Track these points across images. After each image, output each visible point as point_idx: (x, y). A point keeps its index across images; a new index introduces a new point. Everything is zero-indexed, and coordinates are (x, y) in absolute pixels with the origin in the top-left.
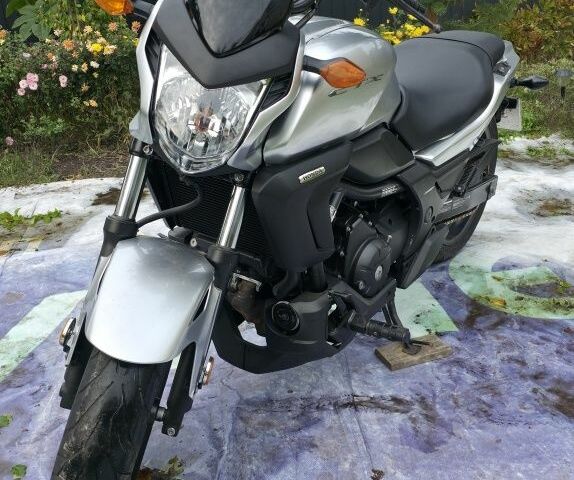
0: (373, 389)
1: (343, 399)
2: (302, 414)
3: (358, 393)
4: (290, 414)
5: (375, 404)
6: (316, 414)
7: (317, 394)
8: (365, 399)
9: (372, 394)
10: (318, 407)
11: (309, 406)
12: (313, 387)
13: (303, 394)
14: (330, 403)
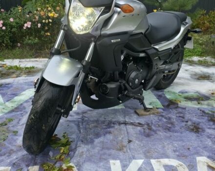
0: (132, 120)
1: (122, 122)
2: (108, 125)
3: (127, 121)
4: (104, 125)
5: (132, 124)
6: (112, 125)
7: (114, 120)
8: (129, 123)
11: (111, 123)
12: (113, 118)
13: (109, 120)
14: (118, 123)
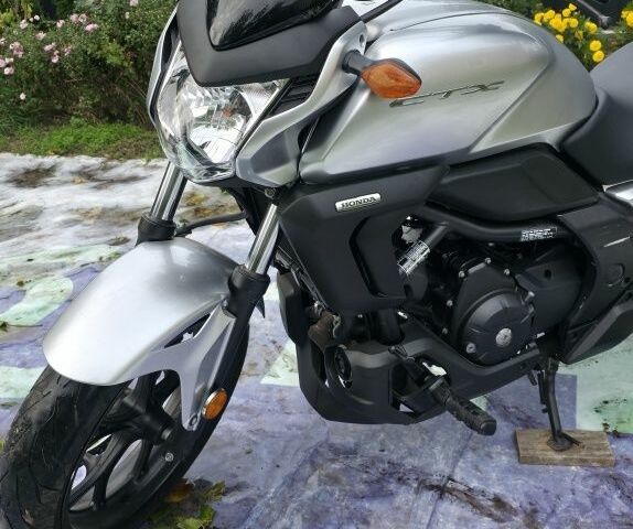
0: (480, 479)
1: (435, 480)
2: (378, 481)
3: (457, 477)
4: (365, 476)
5: (469, 497)
6: (392, 486)
7: (410, 462)
8: (462, 487)
9: (474, 484)
10: (399, 479)
11: (391, 475)
12: (411, 453)
13: (394, 458)
14: (417, 479)
